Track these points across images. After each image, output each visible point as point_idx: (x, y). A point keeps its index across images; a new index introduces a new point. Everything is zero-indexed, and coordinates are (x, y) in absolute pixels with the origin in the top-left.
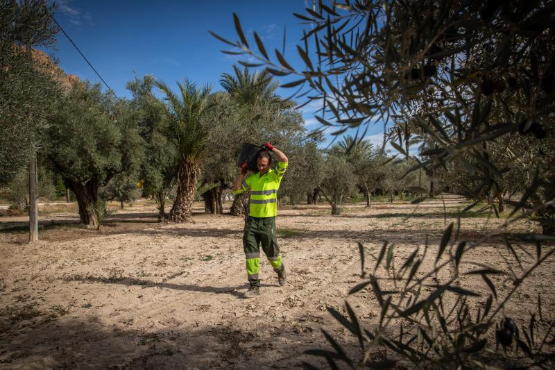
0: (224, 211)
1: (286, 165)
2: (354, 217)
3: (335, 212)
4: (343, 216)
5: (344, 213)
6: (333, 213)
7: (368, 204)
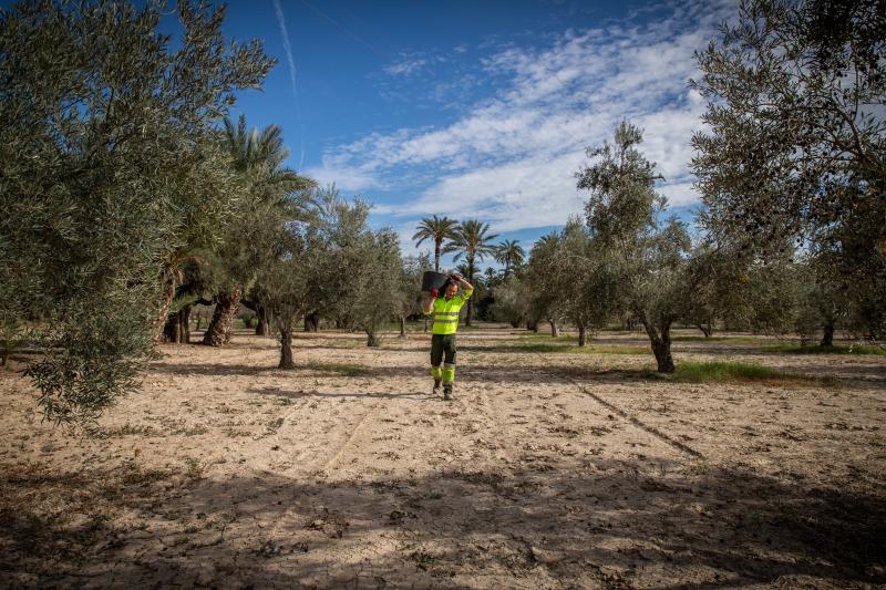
0: (191, 339)
1: (471, 293)
2: (399, 349)
3: (372, 343)
4: (386, 349)
5: (385, 345)
6: (369, 345)
7: (402, 333)
